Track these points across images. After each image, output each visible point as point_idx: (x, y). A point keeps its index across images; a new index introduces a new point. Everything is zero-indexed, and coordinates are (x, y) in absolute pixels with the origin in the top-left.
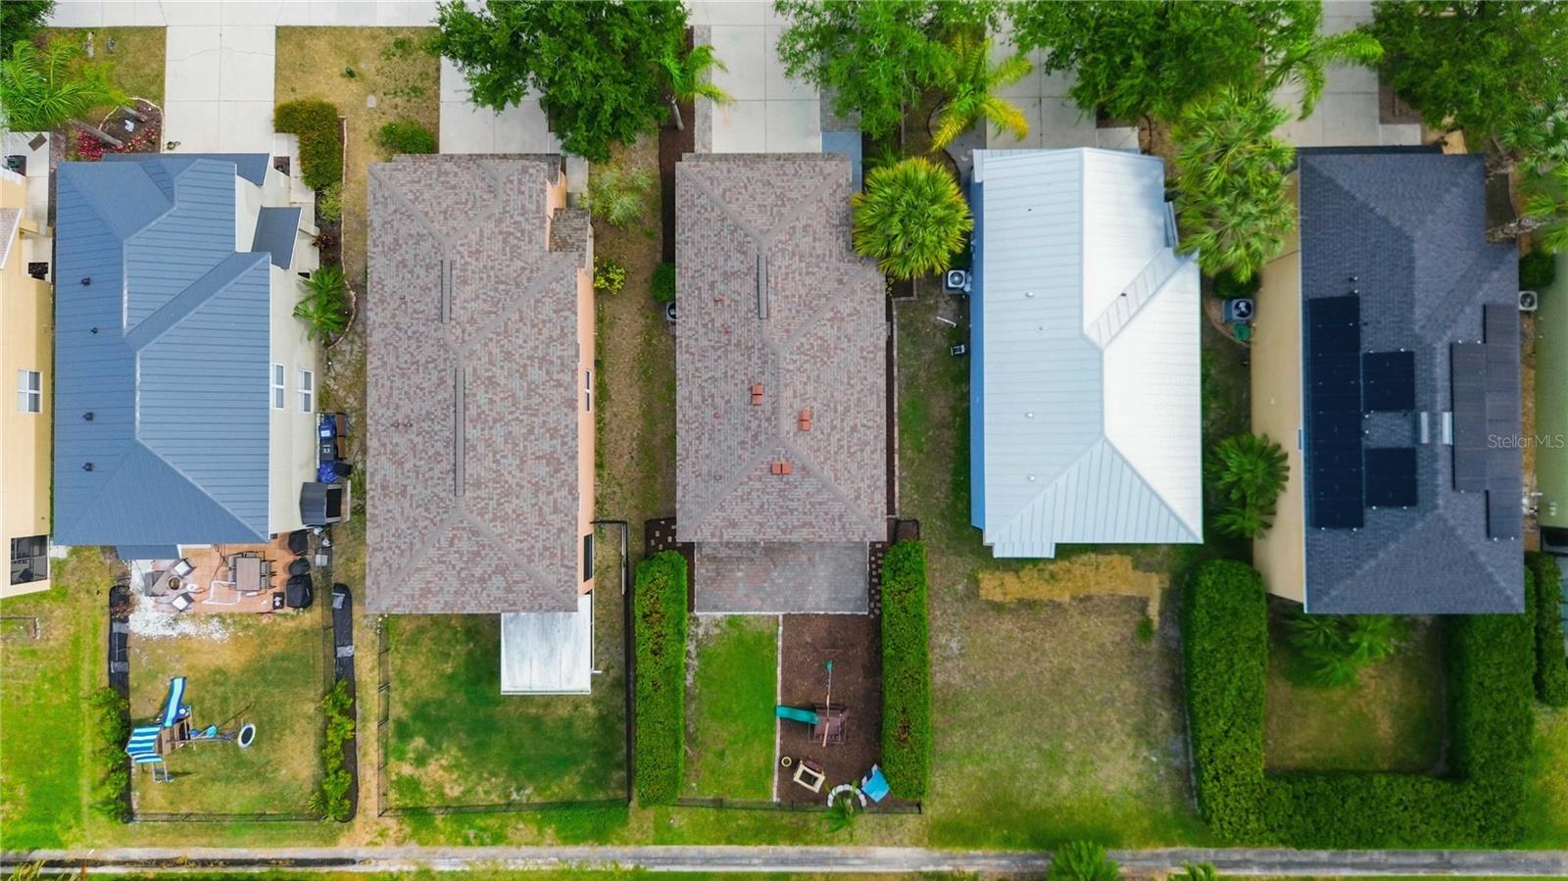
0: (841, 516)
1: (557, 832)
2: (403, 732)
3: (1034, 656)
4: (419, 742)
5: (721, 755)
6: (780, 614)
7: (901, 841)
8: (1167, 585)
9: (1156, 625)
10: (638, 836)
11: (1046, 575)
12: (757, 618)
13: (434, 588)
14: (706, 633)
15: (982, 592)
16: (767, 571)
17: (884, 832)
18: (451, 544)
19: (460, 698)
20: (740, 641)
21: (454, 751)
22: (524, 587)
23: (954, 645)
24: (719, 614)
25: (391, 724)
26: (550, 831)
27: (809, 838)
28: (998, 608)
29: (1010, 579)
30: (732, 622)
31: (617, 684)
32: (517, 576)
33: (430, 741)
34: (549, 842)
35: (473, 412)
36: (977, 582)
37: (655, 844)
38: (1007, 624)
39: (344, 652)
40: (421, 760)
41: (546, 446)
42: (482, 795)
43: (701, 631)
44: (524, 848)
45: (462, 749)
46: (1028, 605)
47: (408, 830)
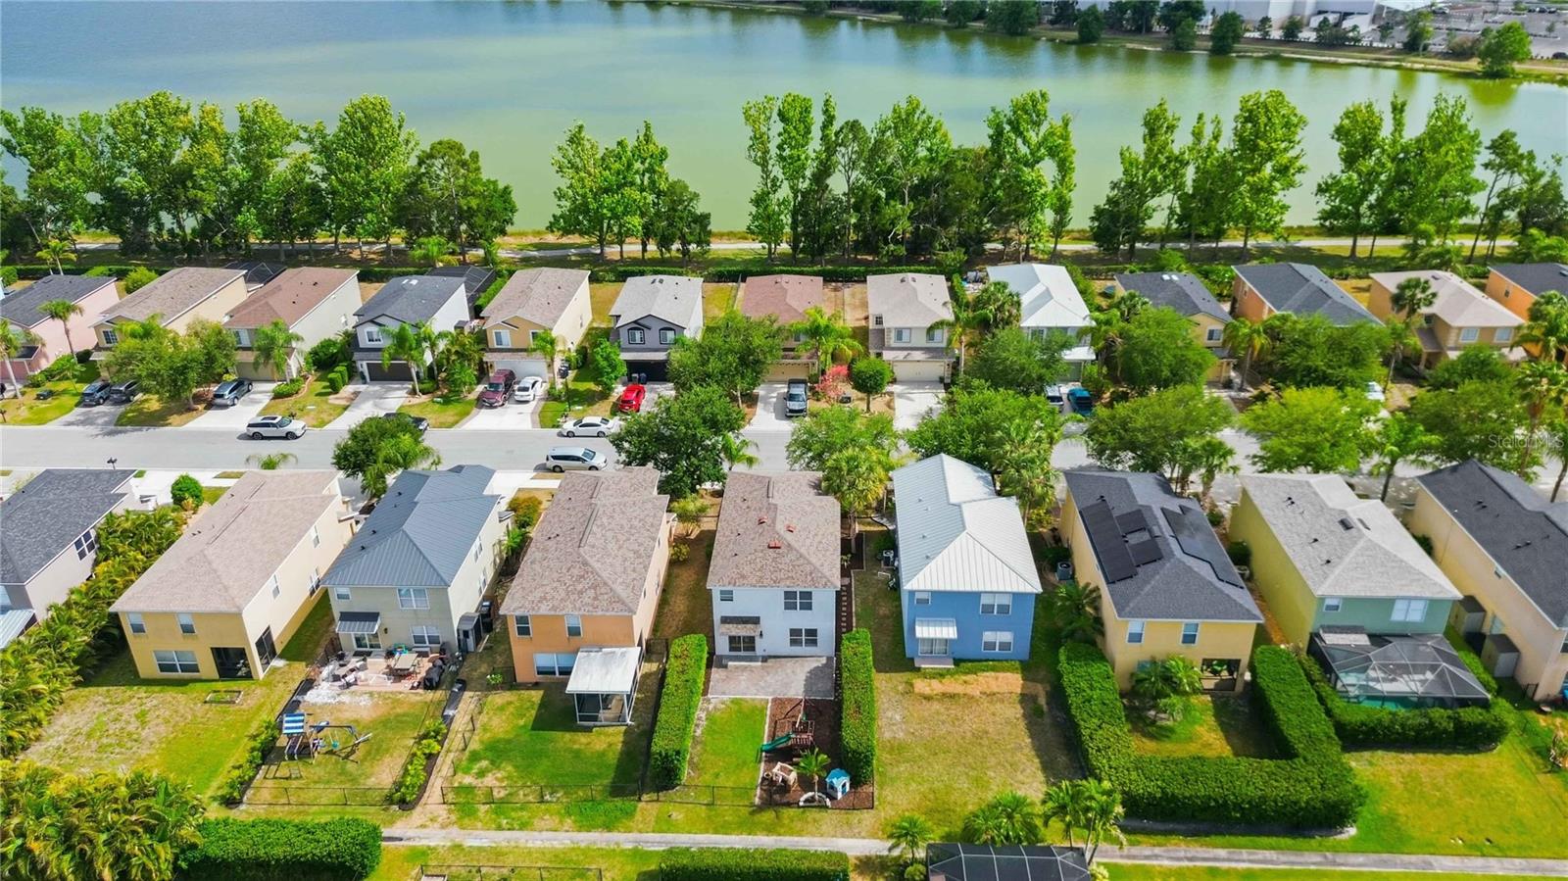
0: (811, 574)
1: (575, 822)
2: (475, 757)
3: (957, 723)
4: (485, 763)
5: (717, 776)
6: (770, 698)
7: (859, 833)
8: (1048, 689)
9: (1045, 708)
10: (641, 826)
11: (961, 681)
12: (753, 700)
13: (548, 597)
14: (715, 708)
15: (916, 690)
16: (762, 677)
17: (845, 827)
18: (569, 569)
19: (525, 737)
20: (740, 711)
21: (510, 768)
22: (606, 597)
23: (898, 717)
24: (725, 697)
25: (467, 752)
26: (569, 821)
27: (782, 831)
28: (928, 698)
29: (935, 683)
30: (733, 701)
31: (644, 733)
32: (603, 590)
33: (493, 763)
34: (566, 828)
35: (598, 522)
36: (912, 685)
37: (653, 832)
38: (936, 706)
39: (450, 712)
40: (481, 774)
41: (636, 548)
42: (521, 796)
43: (711, 707)
44: (544, 833)
45: (516, 767)
46: (952, 696)
47: (453, 817)
